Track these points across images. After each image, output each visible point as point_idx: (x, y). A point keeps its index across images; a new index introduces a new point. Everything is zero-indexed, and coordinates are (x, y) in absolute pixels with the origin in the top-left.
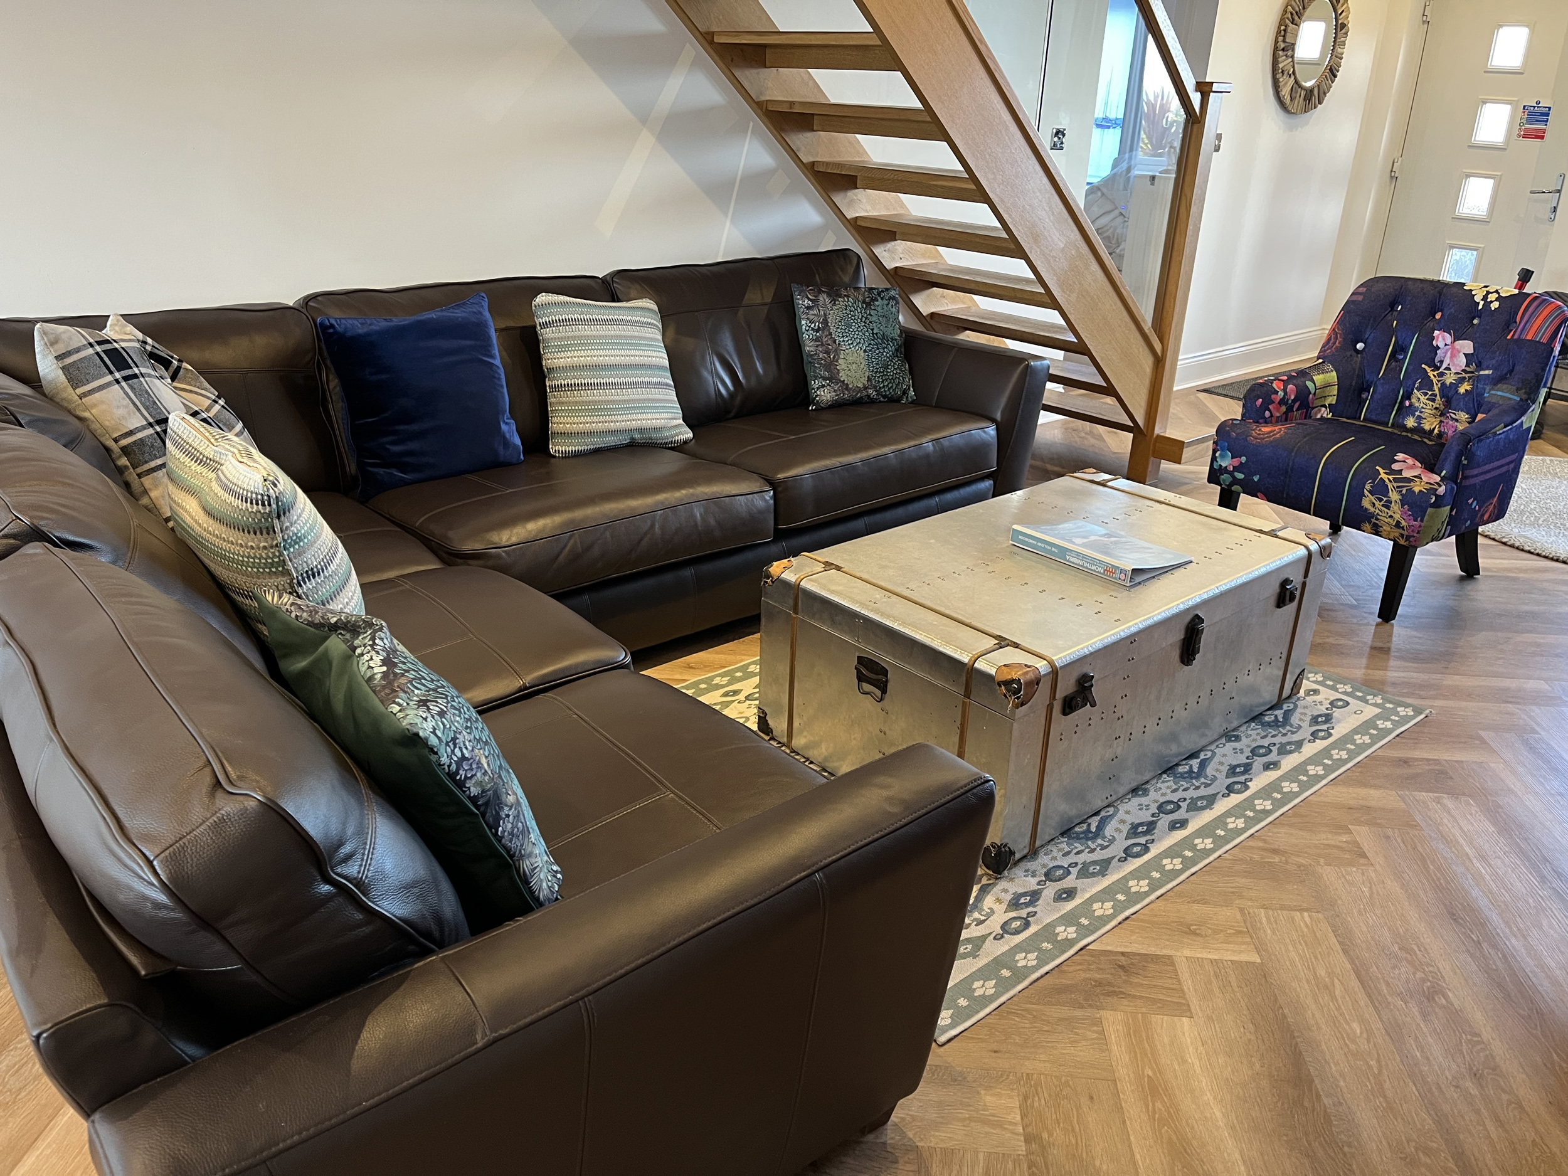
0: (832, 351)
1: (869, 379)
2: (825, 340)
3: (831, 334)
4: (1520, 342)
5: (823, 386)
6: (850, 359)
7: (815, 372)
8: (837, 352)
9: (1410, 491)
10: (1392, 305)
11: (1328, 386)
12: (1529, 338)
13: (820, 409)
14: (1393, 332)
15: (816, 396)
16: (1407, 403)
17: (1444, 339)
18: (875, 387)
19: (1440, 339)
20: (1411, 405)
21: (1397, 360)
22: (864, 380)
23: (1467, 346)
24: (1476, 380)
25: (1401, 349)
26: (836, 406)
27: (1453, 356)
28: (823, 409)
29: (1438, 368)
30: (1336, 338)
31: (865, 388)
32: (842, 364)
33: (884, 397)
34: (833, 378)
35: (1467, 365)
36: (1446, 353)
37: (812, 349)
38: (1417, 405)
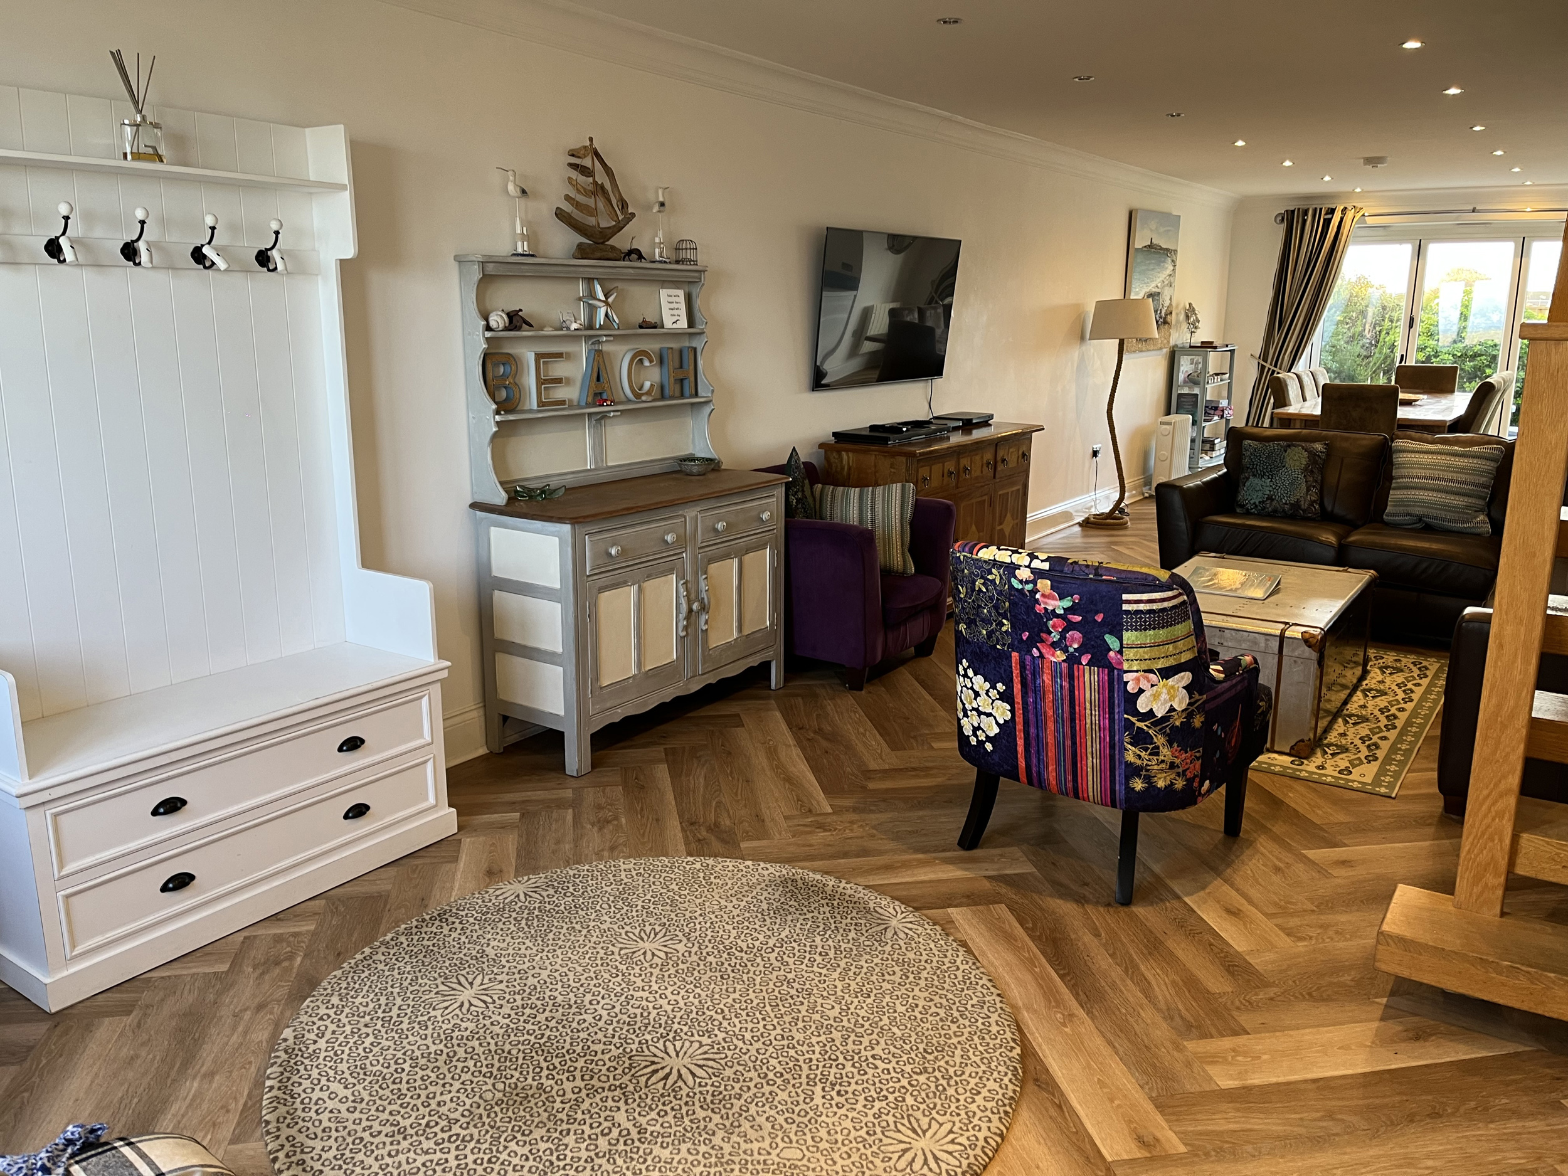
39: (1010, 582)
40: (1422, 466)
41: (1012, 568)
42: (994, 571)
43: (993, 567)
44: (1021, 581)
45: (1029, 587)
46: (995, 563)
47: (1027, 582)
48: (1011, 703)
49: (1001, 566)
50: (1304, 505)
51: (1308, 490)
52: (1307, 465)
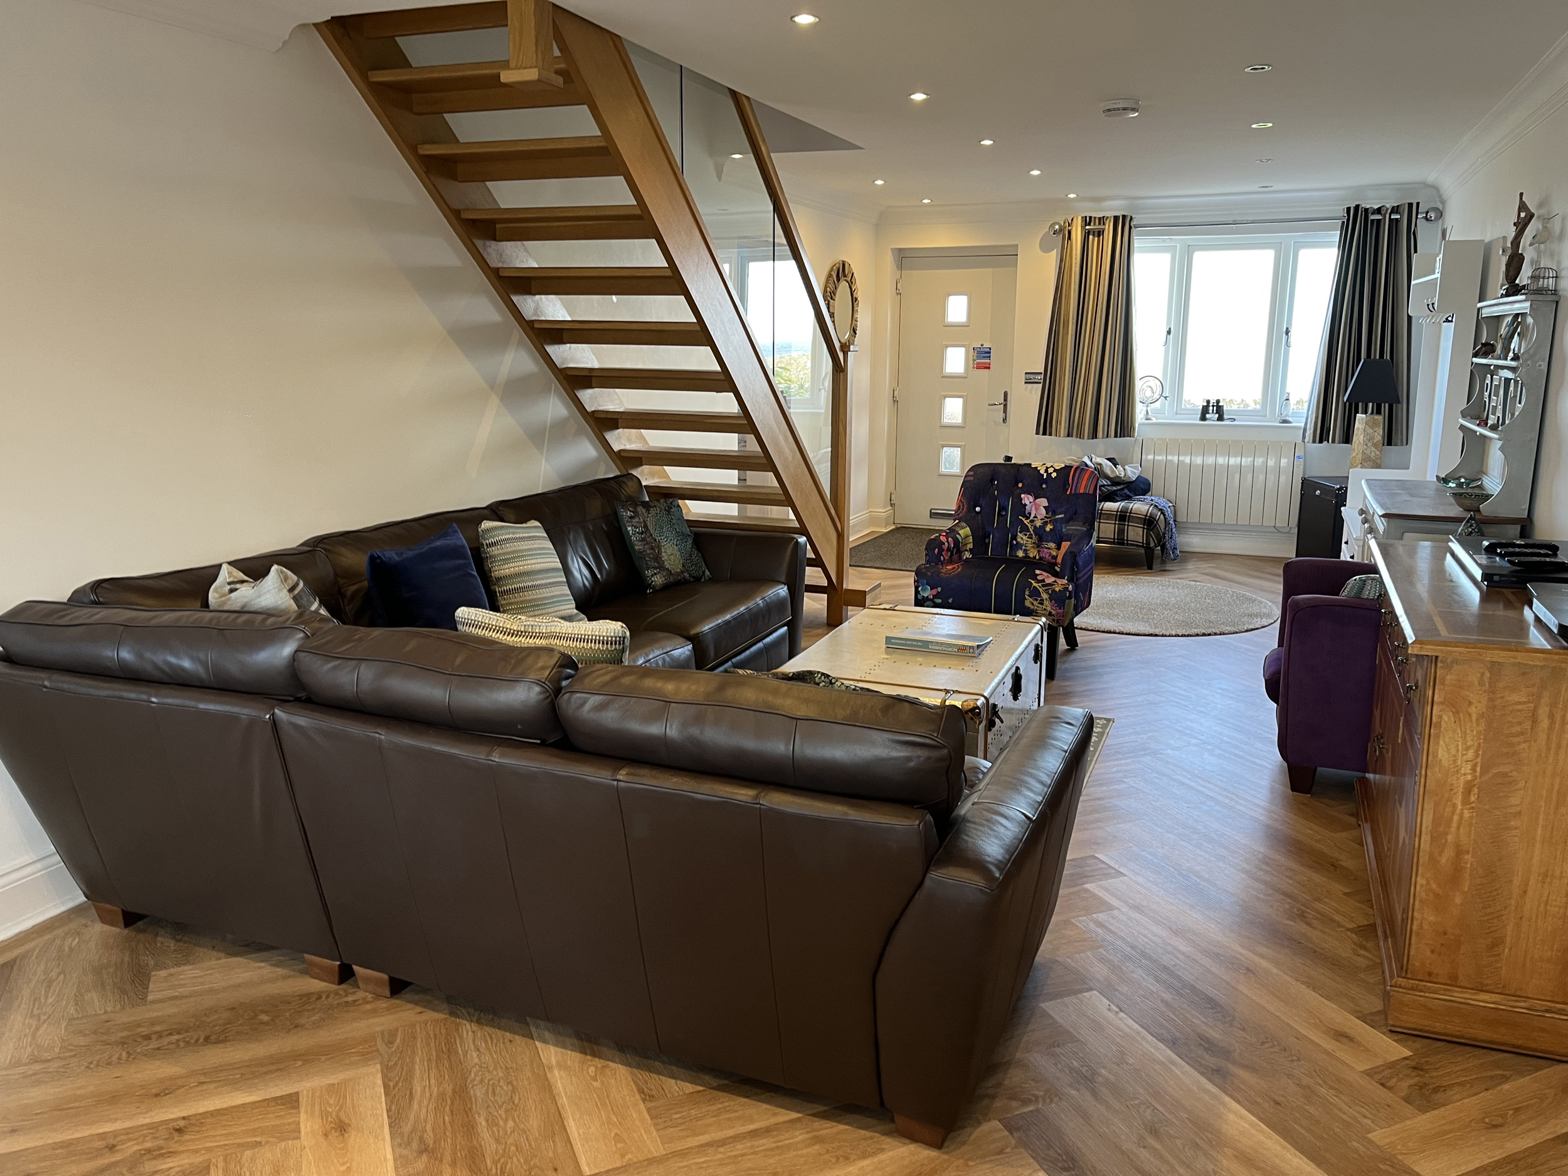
0: (656, 547)
1: (683, 566)
2: (648, 540)
3: (651, 535)
4: (1077, 495)
5: (655, 574)
6: (669, 552)
7: (646, 564)
8: (659, 547)
9: (1054, 591)
10: (992, 480)
11: (967, 536)
12: (1082, 491)
13: (655, 592)
14: (996, 498)
15: (652, 582)
16: (1015, 542)
17: (1028, 499)
18: (688, 571)
19: (1026, 499)
20: (1018, 543)
21: (1002, 516)
22: (680, 566)
23: (1044, 502)
24: (1054, 522)
25: (1003, 508)
26: (666, 587)
27: (1036, 509)
28: (657, 591)
29: (1029, 518)
30: (963, 505)
31: (682, 572)
32: (665, 557)
33: (693, 577)
34: (661, 567)
35: (1047, 514)
36: (1031, 508)
37: (641, 547)
38: (1022, 542)
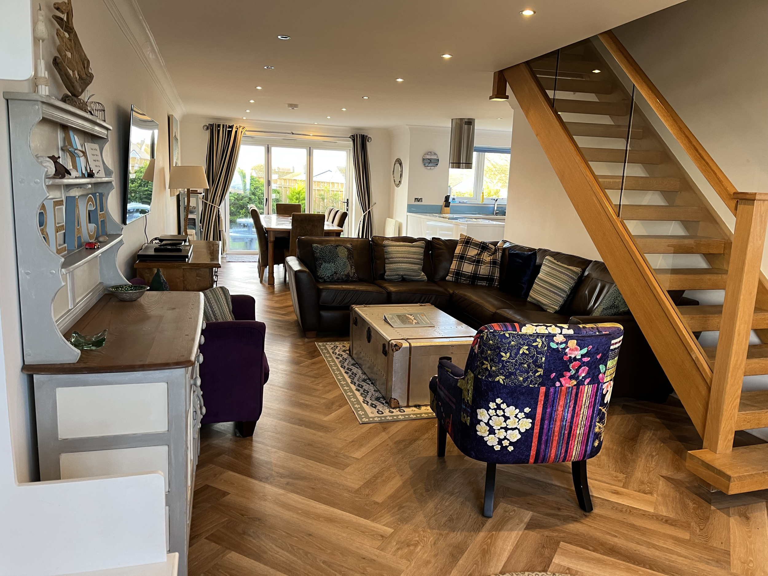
39: (549, 344)
40: (399, 252)
41: (550, 337)
42: (538, 340)
43: (538, 337)
44: (557, 344)
45: (563, 346)
46: (538, 335)
47: (561, 343)
48: (534, 419)
49: (543, 336)
50: (352, 275)
51: (351, 267)
52: (348, 255)
